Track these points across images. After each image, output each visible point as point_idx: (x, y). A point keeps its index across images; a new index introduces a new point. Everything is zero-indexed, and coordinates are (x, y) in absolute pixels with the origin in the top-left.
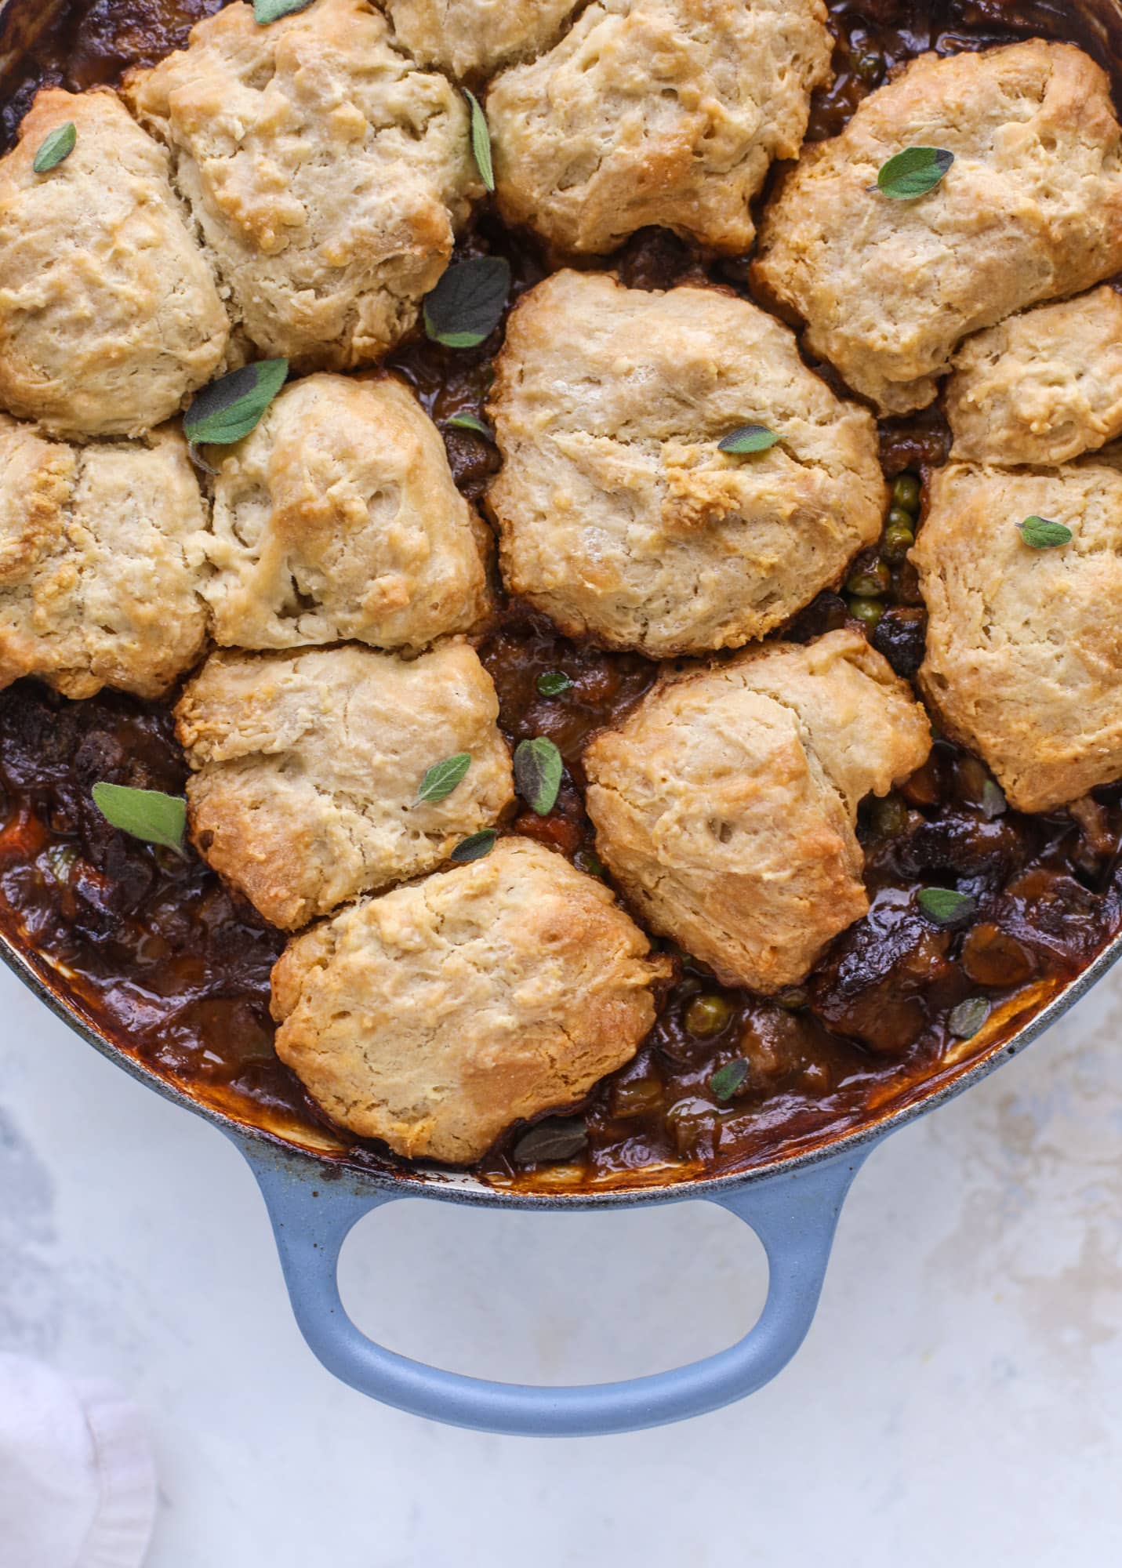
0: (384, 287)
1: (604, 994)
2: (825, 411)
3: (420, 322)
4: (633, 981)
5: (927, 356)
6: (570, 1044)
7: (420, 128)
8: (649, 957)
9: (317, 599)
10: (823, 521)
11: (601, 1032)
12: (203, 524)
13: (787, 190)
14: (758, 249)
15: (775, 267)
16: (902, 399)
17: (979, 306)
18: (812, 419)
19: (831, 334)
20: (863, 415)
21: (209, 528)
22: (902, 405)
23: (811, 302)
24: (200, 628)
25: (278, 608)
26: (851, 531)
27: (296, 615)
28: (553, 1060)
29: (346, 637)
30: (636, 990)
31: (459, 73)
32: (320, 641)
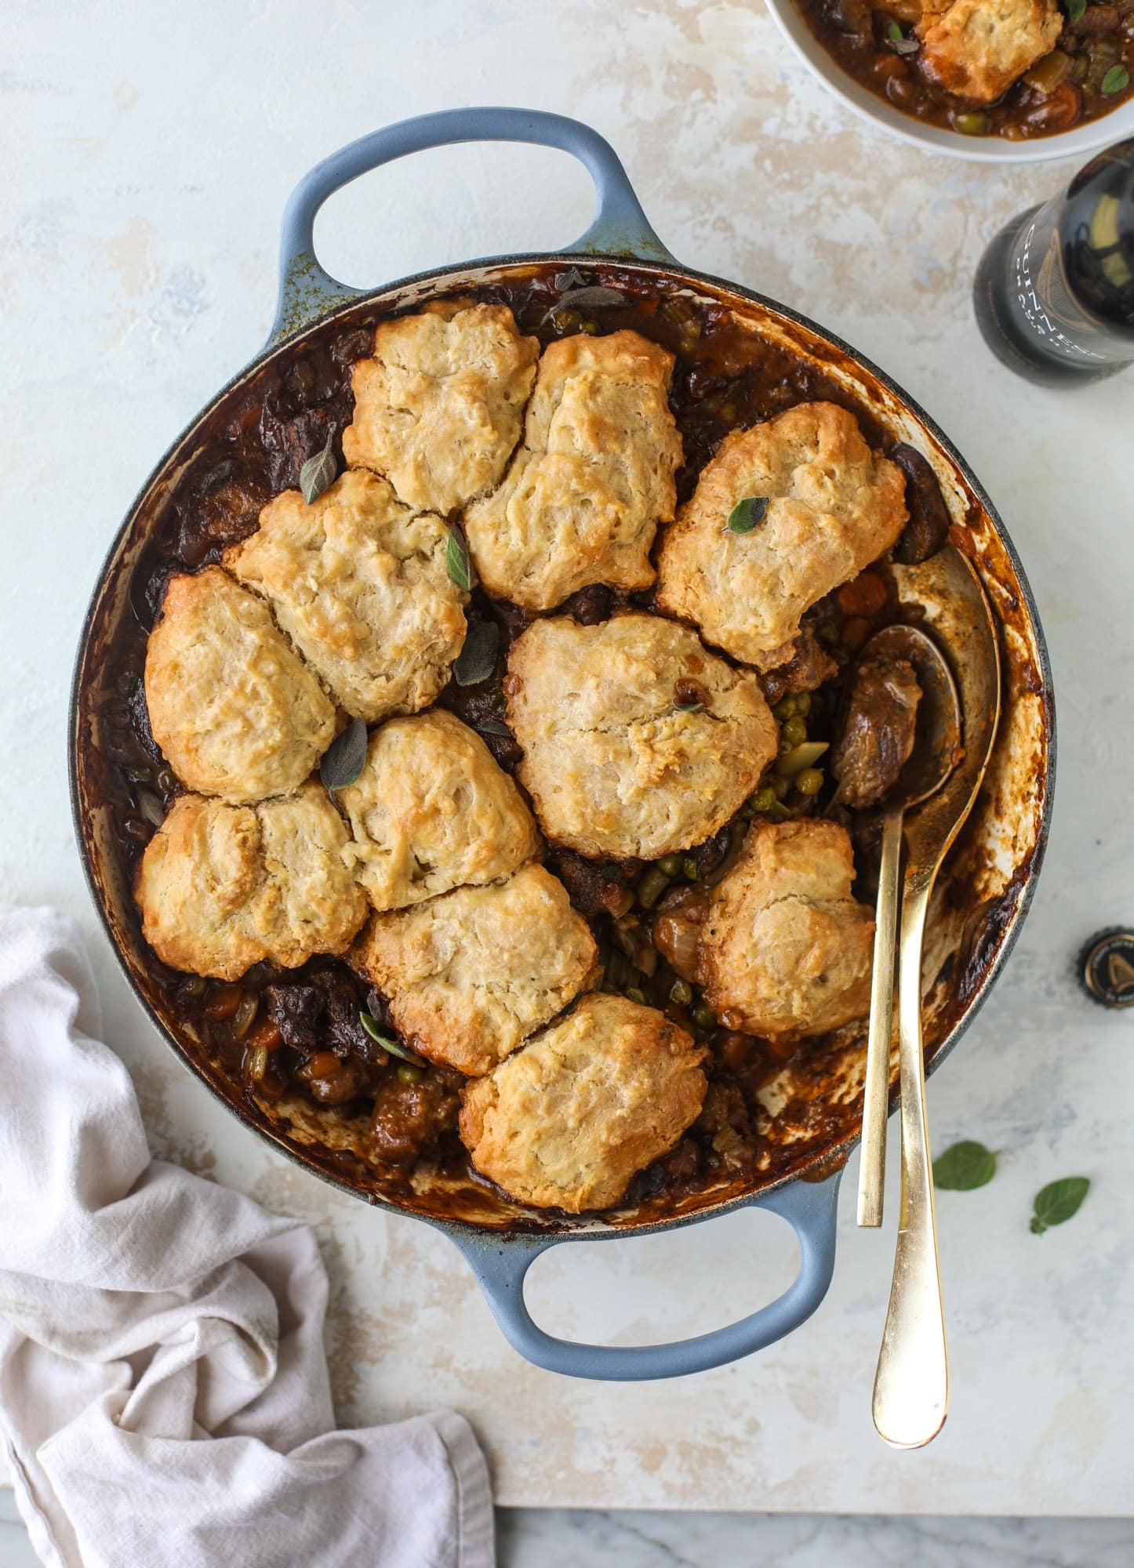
0: (429, 663)
1: (676, 1078)
2: (727, 682)
3: (453, 676)
4: (691, 1065)
5: (786, 631)
6: (663, 1115)
7: (429, 553)
8: (696, 1047)
9: (432, 865)
10: (741, 756)
11: (680, 1103)
12: (348, 838)
13: (666, 542)
14: (656, 587)
15: (674, 596)
16: (774, 659)
17: (811, 591)
18: (721, 690)
19: (719, 630)
20: (752, 677)
21: (352, 839)
22: (774, 663)
23: (701, 614)
24: (364, 903)
25: (410, 877)
26: (760, 755)
27: (422, 878)
28: (655, 1128)
29: (458, 884)
30: (693, 1070)
31: (445, 514)
32: (442, 891)
